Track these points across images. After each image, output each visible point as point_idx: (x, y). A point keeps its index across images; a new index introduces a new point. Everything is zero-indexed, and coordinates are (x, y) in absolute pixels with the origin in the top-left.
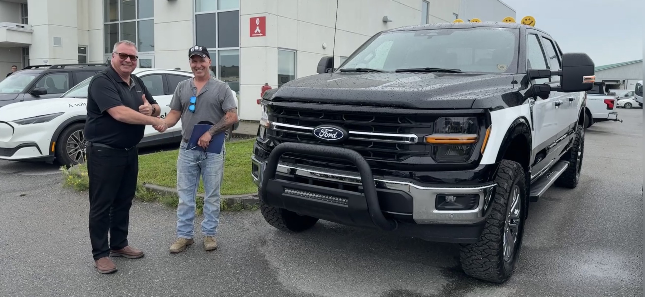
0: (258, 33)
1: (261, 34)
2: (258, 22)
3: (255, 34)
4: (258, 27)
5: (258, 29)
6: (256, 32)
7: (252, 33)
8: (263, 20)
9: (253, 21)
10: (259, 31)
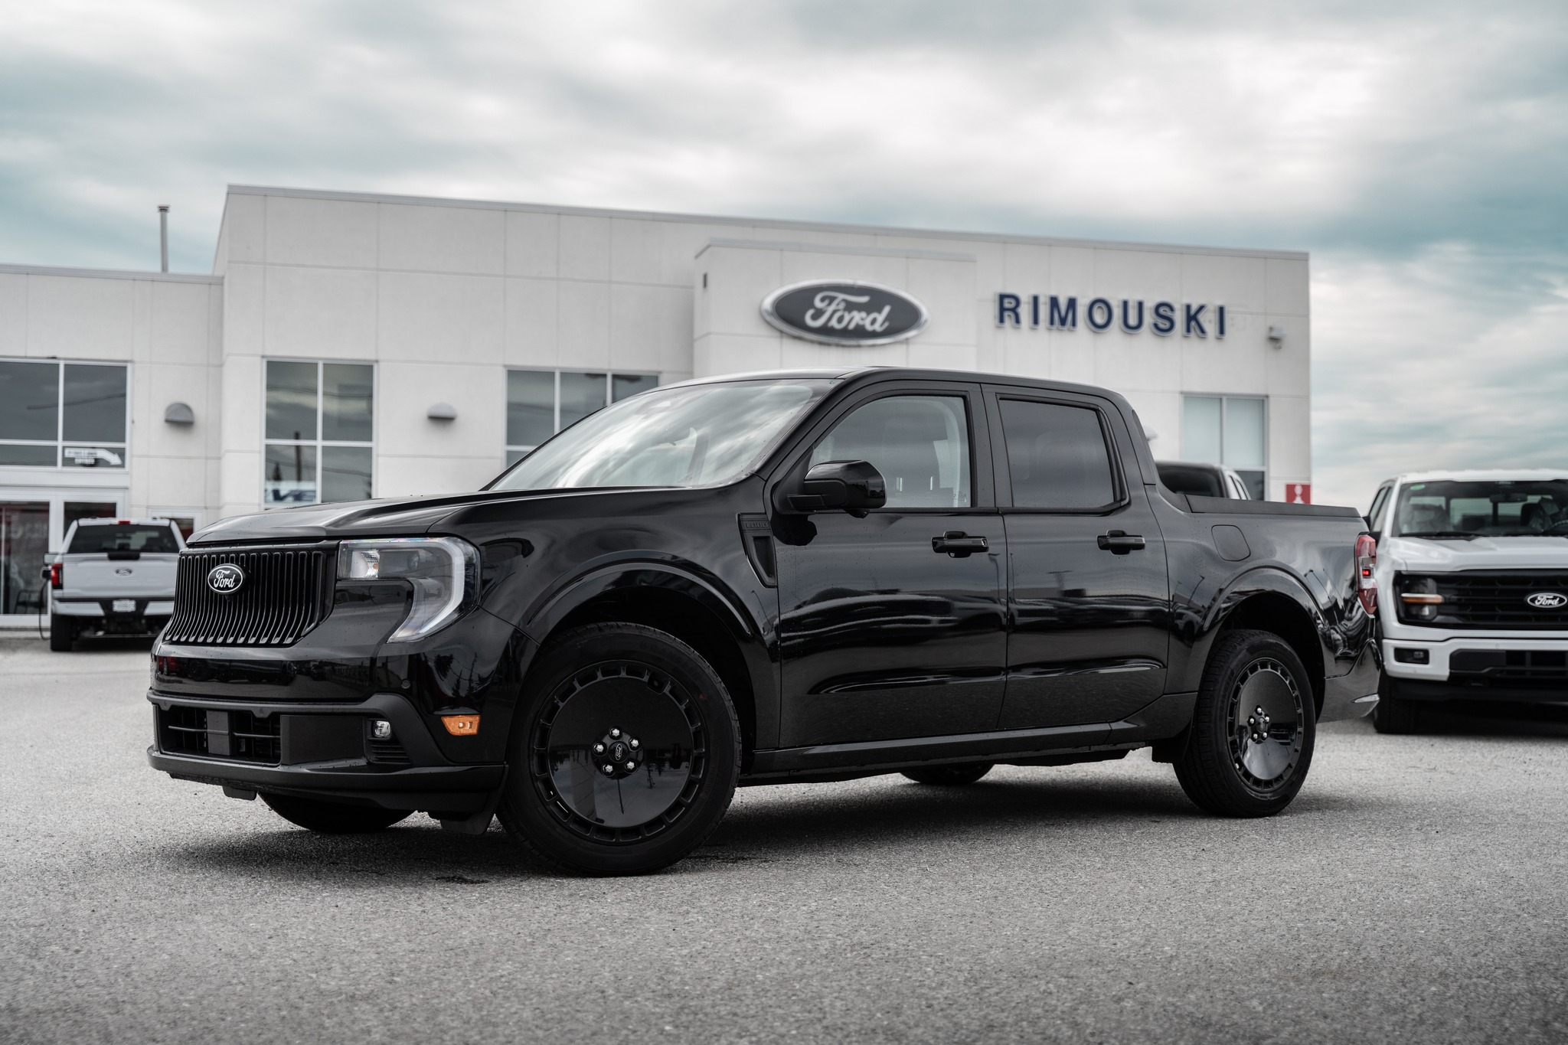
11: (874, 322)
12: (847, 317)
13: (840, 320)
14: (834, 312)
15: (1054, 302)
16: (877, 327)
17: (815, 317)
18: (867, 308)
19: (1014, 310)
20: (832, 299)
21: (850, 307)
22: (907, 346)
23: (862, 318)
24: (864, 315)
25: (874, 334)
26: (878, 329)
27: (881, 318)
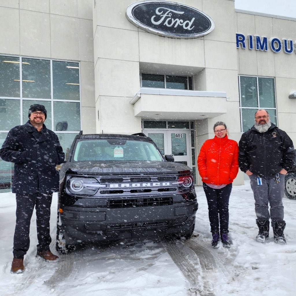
11: (187, 25)
12: (173, 22)
13: (170, 22)
14: (167, 18)
15: (258, 39)
16: (189, 28)
17: (156, 20)
18: (184, 18)
19: (242, 41)
20: (165, 11)
21: (175, 16)
22: (204, 41)
23: (181, 23)
24: (182, 21)
25: (187, 31)
26: (189, 29)
27: (190, 24)
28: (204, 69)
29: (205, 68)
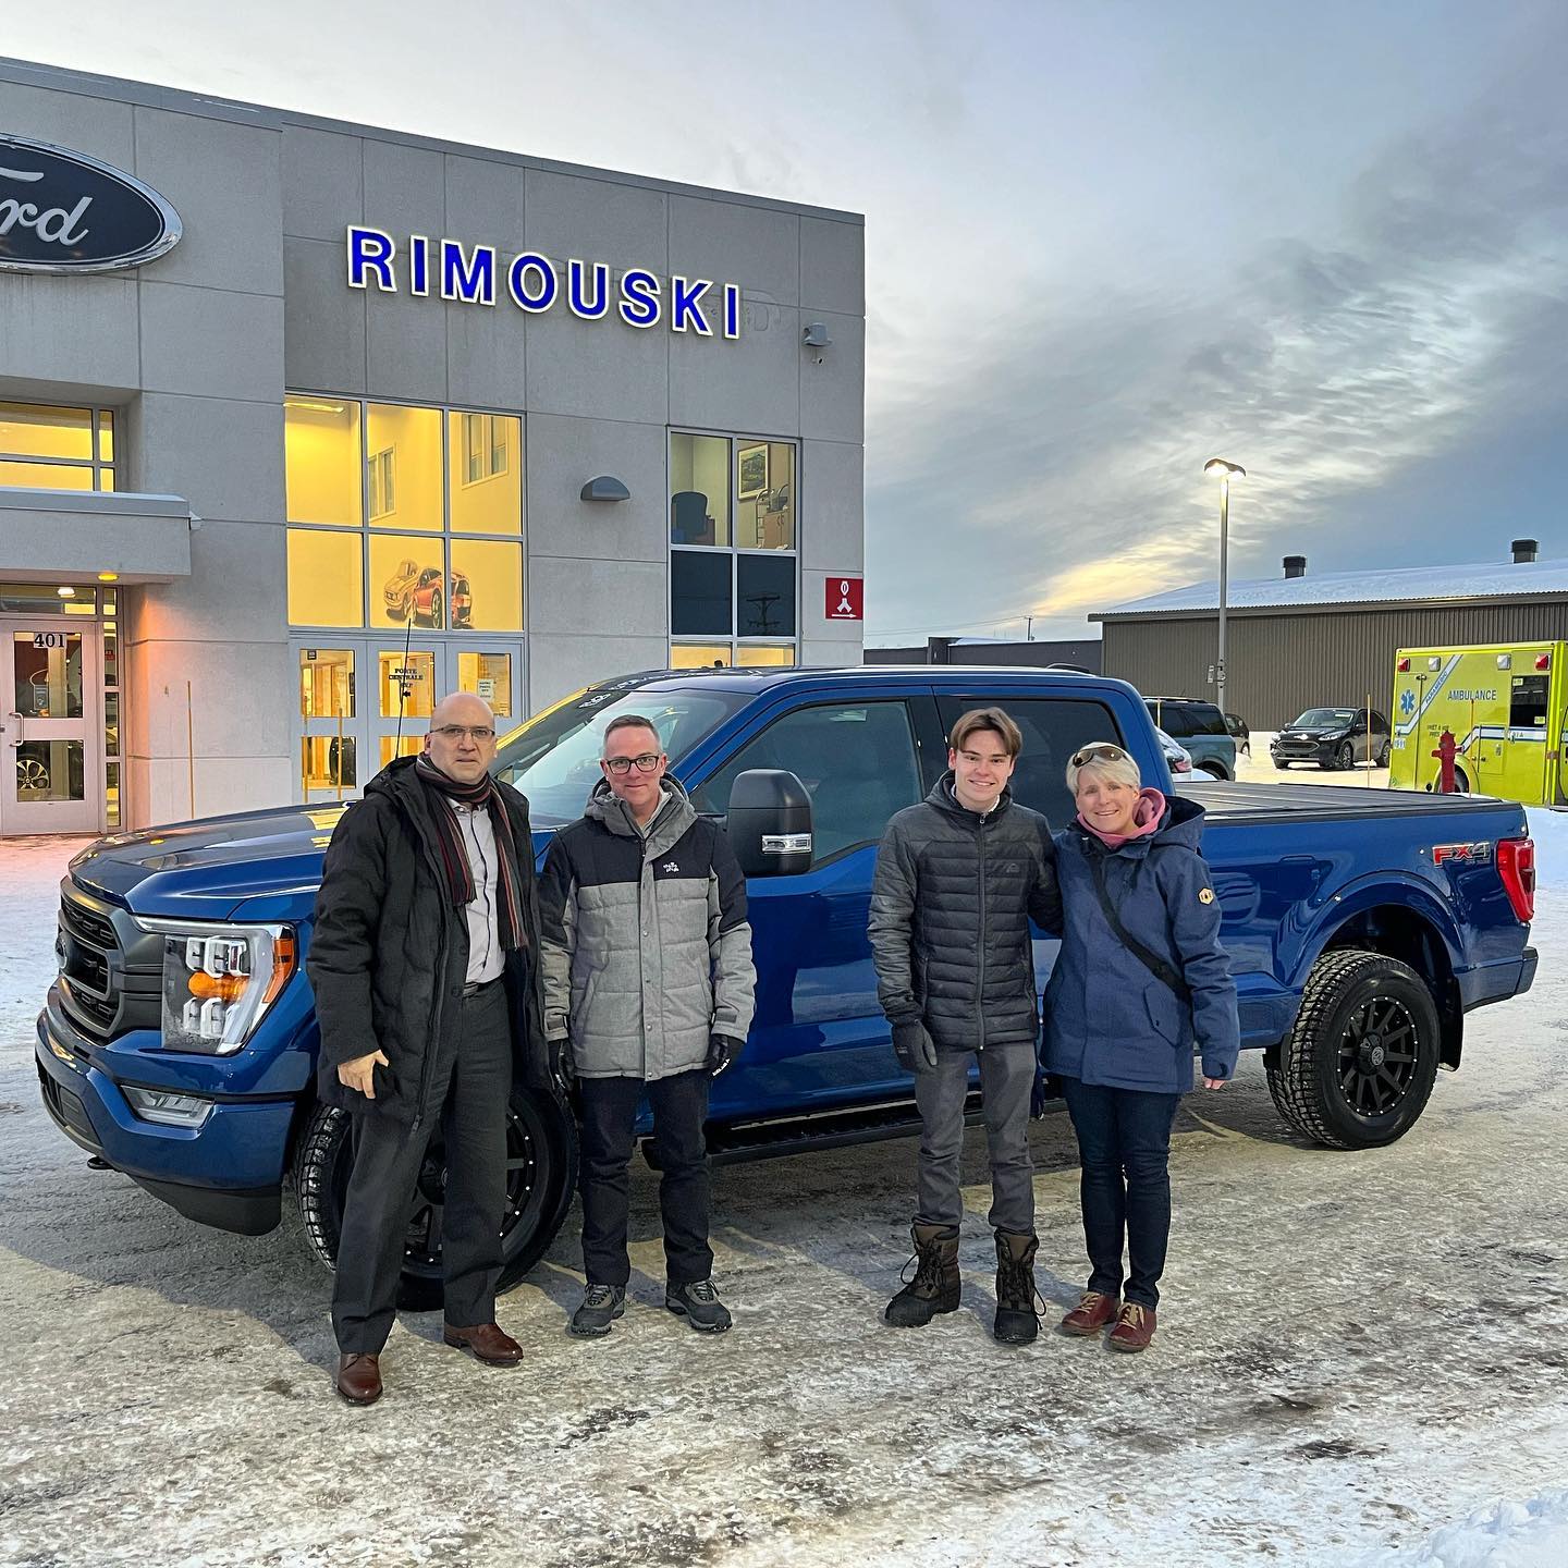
0: (844, 611)
1: (851, 616)
2: (845, 588)
3: (838, 612)
4: (845, 600)
5: (844, 604)
6: (840, 608)
7: (831, 611)
8: (857, 586)
9: (833, 585)
10: (849, 609)
11: (54, 225)
15: (453, 254)
16: (62, 237)
18: (39, 196)
22: (138, 285)
23: (27, 216)
24: (32, 209)
25: (55, 252)
26: (66, 241)
27: (70, 221)
28: (137, 394)
29: (140, 392)
